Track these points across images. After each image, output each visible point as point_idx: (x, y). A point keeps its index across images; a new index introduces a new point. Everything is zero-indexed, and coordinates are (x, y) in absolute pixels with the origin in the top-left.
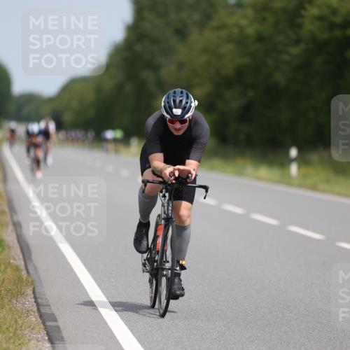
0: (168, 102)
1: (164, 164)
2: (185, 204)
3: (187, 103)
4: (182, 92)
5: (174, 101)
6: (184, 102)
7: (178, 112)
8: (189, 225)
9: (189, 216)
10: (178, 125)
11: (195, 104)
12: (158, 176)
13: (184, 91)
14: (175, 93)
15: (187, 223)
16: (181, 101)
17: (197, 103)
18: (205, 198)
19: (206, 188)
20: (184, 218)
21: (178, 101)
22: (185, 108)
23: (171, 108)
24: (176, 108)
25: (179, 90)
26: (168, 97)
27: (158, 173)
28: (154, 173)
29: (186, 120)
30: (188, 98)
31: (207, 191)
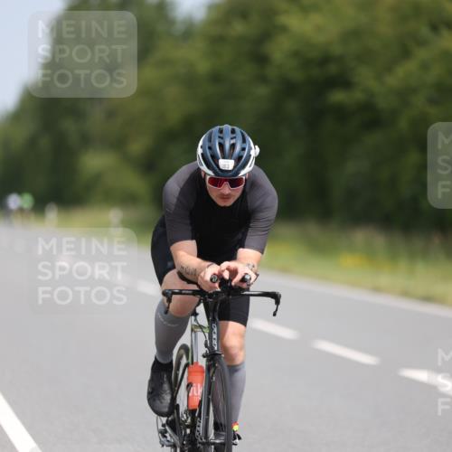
0: (210, 148)
1: (199, 260)
2: (233, 327)
3: (244, 149)
4: (233, 131)
5: (222, 146)
6: (238, 148)
7: (227, 164)
8: (242, 363)
9: (242, 348)
10: (226, 189)
11: (255, 151)
12: (190, 282)
13: (237, 129)
14: (221, 131)
15: (239, 360)
16: (233, 146)
17: (258, 150)
18: (274, 315)
19: (276, 297)
20: (234, 351)
21: (227, 146)
22: (240, 158)
23: (215, 158)
24: (224, 158)
25: (227, 127)
26: (210, 139)
27: (189, 277)
28: (182, 277)
29: (241, 179)
30: (244, 141)
31: (278, 302)
